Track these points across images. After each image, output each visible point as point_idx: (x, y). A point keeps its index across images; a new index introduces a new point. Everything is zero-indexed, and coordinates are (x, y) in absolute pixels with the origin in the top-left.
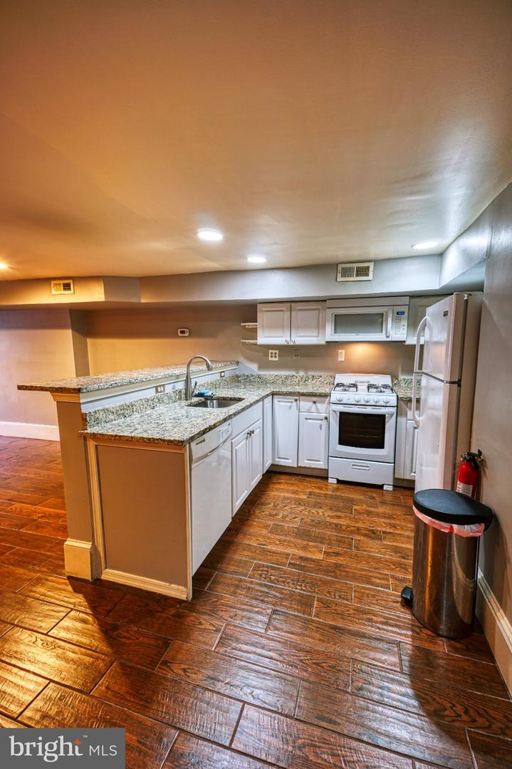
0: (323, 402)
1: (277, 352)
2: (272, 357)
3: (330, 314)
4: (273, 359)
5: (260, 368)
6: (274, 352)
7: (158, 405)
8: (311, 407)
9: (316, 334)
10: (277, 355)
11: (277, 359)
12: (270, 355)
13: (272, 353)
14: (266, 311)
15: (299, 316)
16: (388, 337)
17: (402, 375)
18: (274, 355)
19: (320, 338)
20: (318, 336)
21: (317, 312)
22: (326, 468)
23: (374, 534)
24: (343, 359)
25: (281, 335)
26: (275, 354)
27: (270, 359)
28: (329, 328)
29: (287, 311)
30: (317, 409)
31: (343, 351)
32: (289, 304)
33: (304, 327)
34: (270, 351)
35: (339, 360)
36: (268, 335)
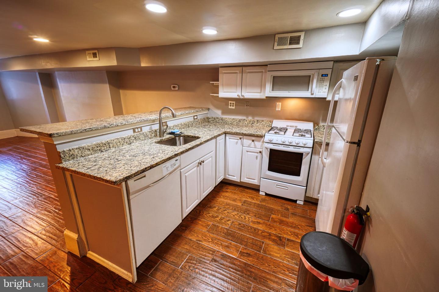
0: (259, 141)
1: (234, 102)
2: (231, 106)
3: (269, 76)
4: (232, 107)
5: (223, 113)
6: (232, 102)
7: (135, 141)
8: (251, 144)
9: (259, 91)
10: (234, 105)
11: (234, 108)
12: (230, 104)
13: (231, 103)
14: (225, 73)
15: (249, 77)
16: (312, 94)
17: (322, 122)
18: (232, 105)
19: (262, 94)
20: (261, 93)
21: (260, 74)
22: (259, 184)
23: (281, 240)
24: (280, 109)
25: (235, 91)
26: (233, 104)
27: (230, 107)
28: (269, 87)
29: (239, 73)
30: (255, 145)
31: (280, 104)
32: (241, 68)
33: (252, 85)
34: (230, 102)
35: (277, 109)
36: (225, 91)
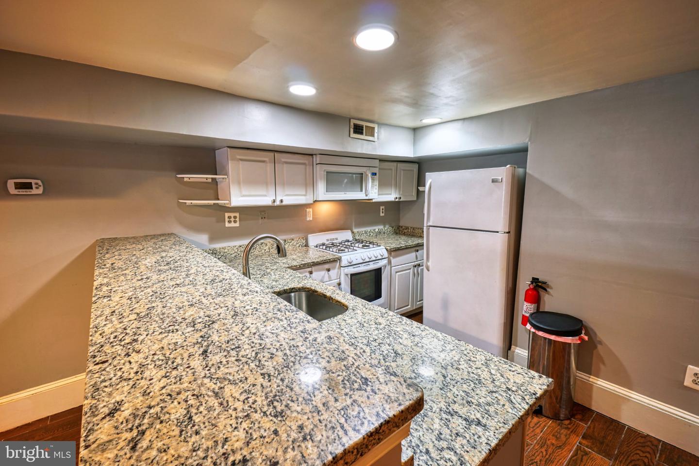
1: (237, 215)
2: (230, 222)
3: (320, 171)
4: (233, 225)
5: (212, 239)
6: (232, 215)
8: (323, 277)
9: (304, 193)
10: (238, 219)
11: (237, 225)
12: (227, 220)
13: (229, 217)
14: (242, 160)
15: (285, 170)
16: (367, 195)
17: (355, 228)
18: (232, 219)
19: (308, 197)
20: (305, 195)
21: (303, 167)
24: (311, 219)
26: (235, 217)
27: (227, 225)
28: (321, 187)
29: (270, 162)
30: (330, 277)
31: (311, 210)
32: (272, 154)
33: (290, 183)
34: (227, 215)
35: (308, 219)
36: (244, 193)
